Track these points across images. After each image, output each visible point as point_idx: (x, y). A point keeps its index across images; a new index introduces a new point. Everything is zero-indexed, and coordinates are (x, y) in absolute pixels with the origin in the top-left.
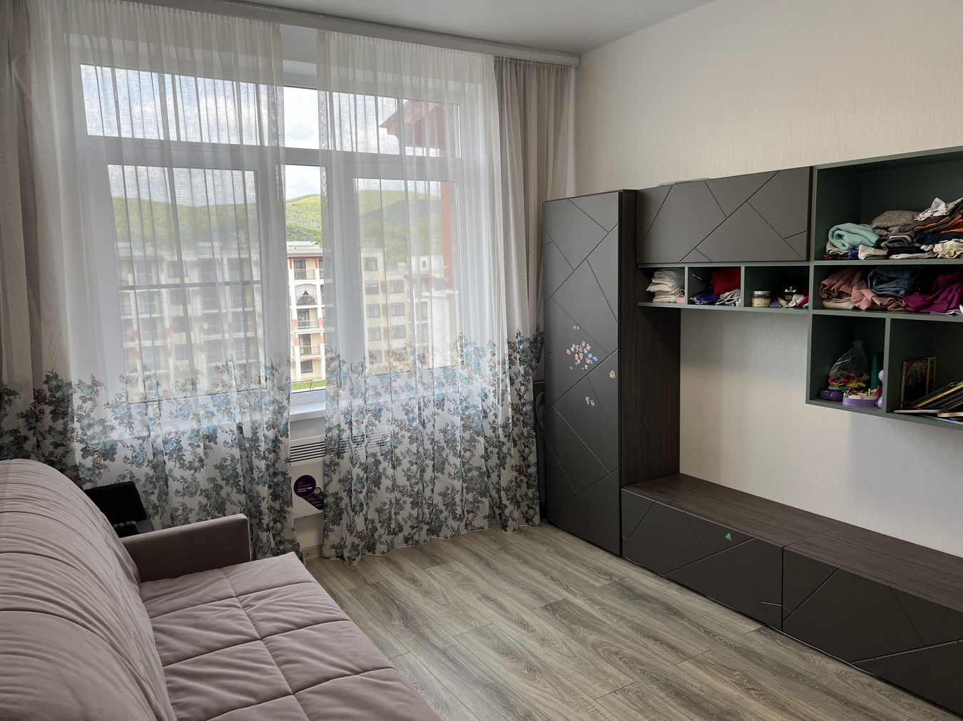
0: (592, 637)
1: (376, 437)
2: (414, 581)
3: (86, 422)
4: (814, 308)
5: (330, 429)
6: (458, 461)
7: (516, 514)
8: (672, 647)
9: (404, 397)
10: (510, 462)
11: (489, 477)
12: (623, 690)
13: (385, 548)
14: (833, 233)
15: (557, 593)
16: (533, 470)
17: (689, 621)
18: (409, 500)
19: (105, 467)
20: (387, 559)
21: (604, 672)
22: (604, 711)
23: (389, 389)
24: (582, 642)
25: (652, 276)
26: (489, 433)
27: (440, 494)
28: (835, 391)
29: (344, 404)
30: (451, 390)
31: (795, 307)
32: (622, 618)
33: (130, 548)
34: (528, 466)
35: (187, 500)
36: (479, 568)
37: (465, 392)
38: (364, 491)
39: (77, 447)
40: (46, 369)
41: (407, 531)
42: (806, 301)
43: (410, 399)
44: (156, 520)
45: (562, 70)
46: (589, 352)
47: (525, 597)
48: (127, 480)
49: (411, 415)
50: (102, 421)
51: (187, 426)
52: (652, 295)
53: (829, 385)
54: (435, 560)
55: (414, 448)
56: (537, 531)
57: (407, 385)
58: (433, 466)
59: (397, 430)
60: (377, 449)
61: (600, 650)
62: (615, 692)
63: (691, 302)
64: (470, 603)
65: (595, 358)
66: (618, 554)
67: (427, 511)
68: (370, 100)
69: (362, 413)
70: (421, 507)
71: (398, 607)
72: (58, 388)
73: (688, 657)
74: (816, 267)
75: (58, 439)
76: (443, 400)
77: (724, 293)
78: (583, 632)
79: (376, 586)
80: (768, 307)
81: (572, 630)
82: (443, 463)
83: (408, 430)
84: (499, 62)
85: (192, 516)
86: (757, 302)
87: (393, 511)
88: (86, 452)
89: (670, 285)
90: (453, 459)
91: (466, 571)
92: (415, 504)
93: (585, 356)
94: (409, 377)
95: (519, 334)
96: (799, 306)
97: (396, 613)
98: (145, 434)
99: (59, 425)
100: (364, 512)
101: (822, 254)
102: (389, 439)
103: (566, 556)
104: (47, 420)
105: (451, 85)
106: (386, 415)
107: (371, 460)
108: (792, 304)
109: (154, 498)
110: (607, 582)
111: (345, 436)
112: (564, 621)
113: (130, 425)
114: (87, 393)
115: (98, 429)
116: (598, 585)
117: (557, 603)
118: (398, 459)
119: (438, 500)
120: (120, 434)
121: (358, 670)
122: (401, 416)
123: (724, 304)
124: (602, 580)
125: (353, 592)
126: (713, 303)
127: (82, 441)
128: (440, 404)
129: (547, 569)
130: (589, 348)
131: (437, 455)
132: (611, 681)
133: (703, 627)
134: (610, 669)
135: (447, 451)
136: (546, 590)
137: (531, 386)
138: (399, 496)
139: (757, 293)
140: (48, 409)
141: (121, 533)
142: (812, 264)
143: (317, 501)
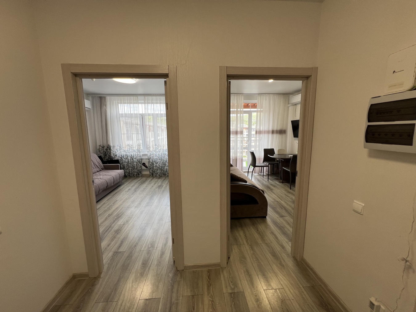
0: (157, 190)
13: (154, 176)
18: (159, 169)
19: (115, 157)
36: (162, 180)
40: (108, 144)
47: (160, 184)
48: (118, 159)
49: (159, 156)
55: (160, 161)
59: (157, 158)
60: (153, 160)
70: (162, 170)
75: (110, 153)
87: (156, 170)
98: (120, 154)
106: (155, 155)
109: (121, 162)
112: (158, 187)
114: (113, 147)
117: (162, 186)
118: (157, 162)
120: (117, 153)
131: (164, 163)
136: (164, 184)
143: (146, 167)
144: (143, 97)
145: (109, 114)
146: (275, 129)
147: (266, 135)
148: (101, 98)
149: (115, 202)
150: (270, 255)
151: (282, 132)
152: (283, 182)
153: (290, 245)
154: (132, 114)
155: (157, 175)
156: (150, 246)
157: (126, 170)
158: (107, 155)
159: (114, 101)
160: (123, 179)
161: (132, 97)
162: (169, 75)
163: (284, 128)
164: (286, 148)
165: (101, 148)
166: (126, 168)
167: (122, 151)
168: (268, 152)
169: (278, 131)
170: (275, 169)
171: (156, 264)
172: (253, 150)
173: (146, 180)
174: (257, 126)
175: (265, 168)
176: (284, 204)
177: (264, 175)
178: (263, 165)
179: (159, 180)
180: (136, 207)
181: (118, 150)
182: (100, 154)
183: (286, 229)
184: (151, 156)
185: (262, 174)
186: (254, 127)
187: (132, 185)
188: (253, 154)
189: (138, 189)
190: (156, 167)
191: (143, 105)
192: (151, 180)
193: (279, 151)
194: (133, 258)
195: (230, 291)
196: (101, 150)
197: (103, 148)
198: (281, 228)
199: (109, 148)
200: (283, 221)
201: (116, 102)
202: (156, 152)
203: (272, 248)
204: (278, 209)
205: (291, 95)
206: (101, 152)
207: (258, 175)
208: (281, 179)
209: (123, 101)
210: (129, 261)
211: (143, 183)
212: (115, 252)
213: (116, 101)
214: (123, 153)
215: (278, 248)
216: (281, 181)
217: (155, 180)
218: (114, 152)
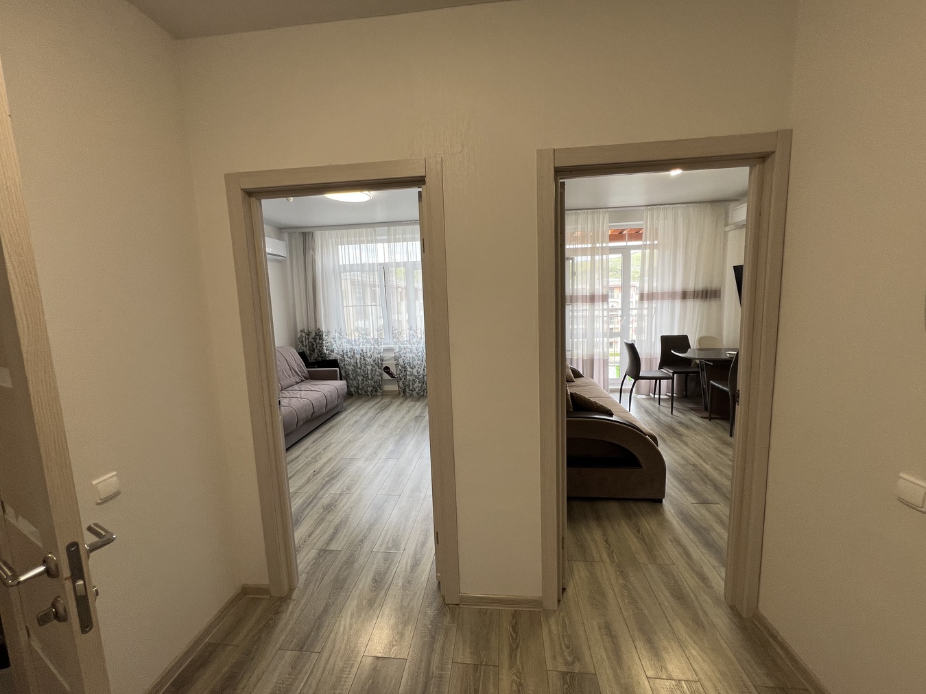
3: (326, 342)
13: (408, 395)
18: (418, 380)
19: (331, 354)
33: (308, 370)
38: (402, 374)
40: (318, 326)
41: (417, 390)
48: (336, 358)
51: (349, 346)
55: (419, 363)
59: (414, 356)
60: (406, 361)
72: (320, 332)
75: (320, 345)
83: (417, 356)
85: (350, 372)
87: (411, 383)
88: (327, 350)
92: (420, 382)
98: (340, 347)
100: (403, 381)
109: (342, 365)
113: (336, 344)
114: (326, 334)
118: (413, 366)
120: (334, 346)
127: (326, 347)
138: (414, 378)
140: (318, 337)
141: (305, 367)
143: (391, 375)
144: (385, 229)
145: (320, 266)
146: (691, 287)
147: (667, 304)
148: (304, 234)
149: (327, 446)
150: (667, 594)
151: (709, 294)
152: (710, 419)
153: (723, 575)
154: (363, 265)
155: (414, 393)
156: (390, 545)
157: (351, 382)
158: (316, 351)
159: (330, 240)
160: (345, 401)
161: (364, 230)
162: (427, 179)
163: (715, 285)
164: (721, 335)
165: (304, 335)
166: (351, 377)
167: (344, 340)
168: (673, 345)
169: (698, 291)
170: (691, 385)
171: (401, 584)
172: (632, 338)
173: (391, 403)
174: (642, 281)
175: (664, 382)
176: (711, 470)
177: (663, 399)
178: (658, 374)
179: (418, 404)
180: (367, 459)
181: (337, 339)
182: (302, 348)
183: (714, 534)
184: (402, 352)
185: (657, 396)
186: (635, 283)
187: (363, 412)
188: (632, 348)
189: (373, 421)
190: (411, 375)
191: (386, 244)
192: (402, 403)
193: (701, 340)
194: (356, 565)
195: (563, 668)
196: (304, 339)
197: (308, 335)
198: (700, 531)
199: (319, 335)
200: (707, 514)
201: (332, 242)
202: (411, 344)
203: (674, 576)
204: (695, 484)
205: (732, 205)
206: (304, 344)
207: (647, 398)
208: (706, 409)
209: (346, 239)
210: (346, 572)
211: (384, 408)
212: (321, 550)
213: (334, 240)
214: (346, 347)
215: (689, 581)
216: (707, 415)
217: (409, 403)
218: (329, 344)
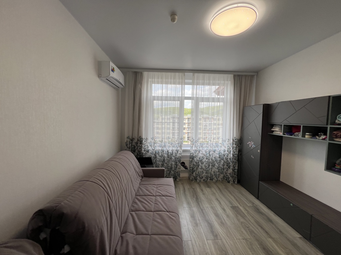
0: (242, 220)
1: (199, 157)
2: (202, 190)
3: (145, 145)
4: (330, 140)
5: (191, 154)
6: (218, 165)
7: (232, 180)
8: (267, 232)
9: (205, 149)
10: (231, 167)
11: (224, 170)
12: (246, 239)
13: (199, 181)
14: (339, 117)
15: (236, 204)
16: (236, 171)
17: (275, 225)
18: (205, 172)
19: (147, 154)
20: (198, 183)
21: (242, 232)
22: (238, 244)
23: (202, 147)
24: (238, 220)
25: (273, 126)
26: (225, 160)
27: (213, 172)
28: (338, 168)
29: (194, 148)
30: (217, 149)
31: (322, 139)
32: (253, 217)
33: (143, 170)
34: (235, 169)
35: (159, 163)
36: (218, 191)
37: (220, 149)
38: (196, 168)
39: (143, 149)
40: (140, 135)
41: (204, 178)
42: (326, 138)
43: (207, 149)
44: (154, 165)
45: (252, 76)
46: (253, 144)
47: (227, 202)
48: (150, 157)
49: (207, 153)
50: (147, 146)
51: (160, 148)
52: (273, 131)
53: (335, 166)
54: (209, 187)
55: (207, 160)
56: (236, 186)
57: (206, 146)
58: (212, 165)
59: (203, 156)
60: (199, 159)
61: (243, 224)
62: (243, 239)
63: (284, 134)
64: (213, 200)
65: (254, 146)
66: (257, 198)
67: (210, 175)
68: (203, 86)
69: (196, 151)
70: (208, 174)
71: (196, 195)
72: (141, 139)
73: (271, 237)
74: (330, 127)
75: (140, 148)
76: (215, 151)
77: (296, 132)
78: (240, 217)
79: (194, 189)
80: (311, 138)
81: (237, 216)
82: (214, 165)
83: (206, 156)
84: (235, 76)
85: (160, 166)
86: (306, 136)
87: (201, 173)
88: (144, 151)
89: (278, 129)
90: (217, 165)
91: (215, 191)
92: (206, 173)
93: (252, 145)
94: (207, 145)
95: (235, 138)
96: (324, 139)
97: (195, 196)
98: (154, 149)
99: (140, 145)
100: (195, 172)
101: (334, 123)
102: (201, 158)
103: (242, 195)
104: (139, 144)
105: (222, 82)
106: (201, 152)
107: (198, 161)
108: (321, 138)
109: (154, 161)
110: (251, 205)
111: (194, 155)
112: (235, 212)
113: (152, 147)
114: (145, 140)
115: (146, 147)
116: (249, 205)
117: (235, 207)
118: (203, 162)
119: (212, 173)
120: (150, 148)
121: (169, 211)
122: (204, 153)
123: (295, 136)
124: (250, 204)
125: (188, 189)
126: (291, 135)
127: (144, 149)
128: (214, 151)
129: (236, 197)
130: (253, 143)
131: (213, 163)
132: (243, 235)
133: (279, 229)
134: (244, 232)
135: (215, 162)
136: (233, 202)
137: (238, 150)
138: (203, 170)
139: (307, 134)
140: (139, 142)
141: (142, 167)
142: (329, 127)
143: (186, 168)
144: (191, 74)
148: (136, 73)
161: (177, 74)
181: (152, 144)
190: (201, 168)
197: (132, 140)
